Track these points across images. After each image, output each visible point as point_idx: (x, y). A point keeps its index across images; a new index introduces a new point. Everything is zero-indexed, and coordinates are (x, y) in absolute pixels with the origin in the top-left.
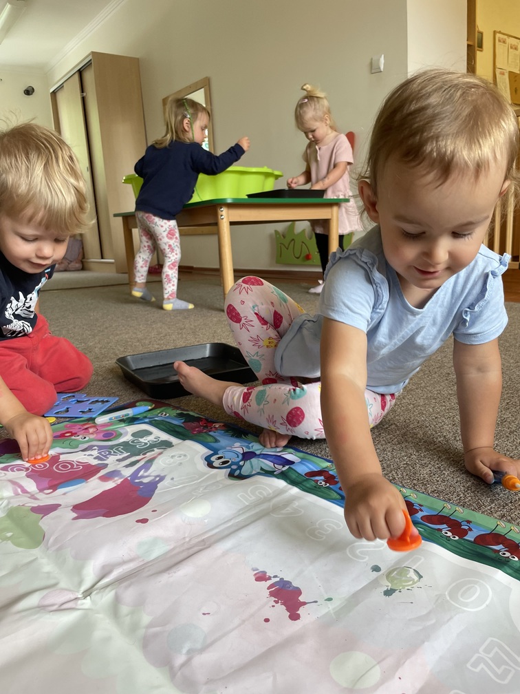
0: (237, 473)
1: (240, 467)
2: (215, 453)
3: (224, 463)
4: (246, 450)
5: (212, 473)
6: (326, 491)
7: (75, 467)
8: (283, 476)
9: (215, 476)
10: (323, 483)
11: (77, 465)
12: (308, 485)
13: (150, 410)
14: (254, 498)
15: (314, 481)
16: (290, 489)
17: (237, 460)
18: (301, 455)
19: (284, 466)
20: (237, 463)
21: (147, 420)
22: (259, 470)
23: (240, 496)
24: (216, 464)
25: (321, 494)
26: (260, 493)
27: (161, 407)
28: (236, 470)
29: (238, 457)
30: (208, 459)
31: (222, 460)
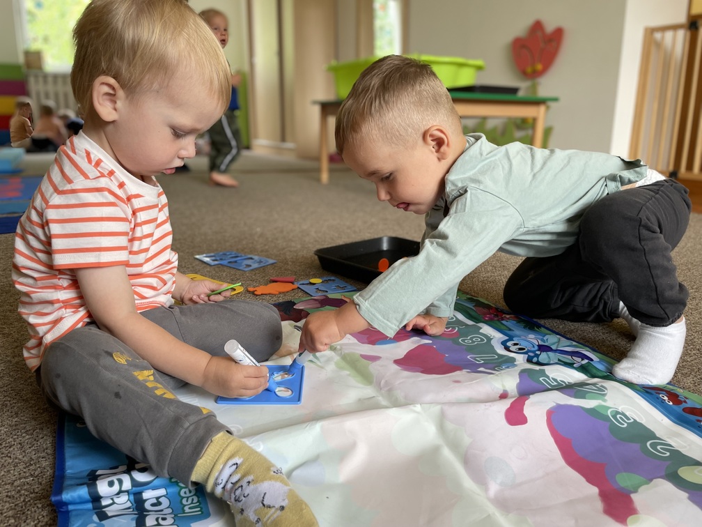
0: (535, 360)
1: (537, 356)
2: (511, 339)
3: (520, 349)
4: (541, 343)
8: (583, 369)
17: (533, 349)
18: (599, 355)
19: (583, 360)
20: (533, 352)
22: (557, 361)
23: (543, 379)
24: (513, 348)
28: (533, 357)
29: (534, 347)
30: (504, 343)
31: (518, 347)
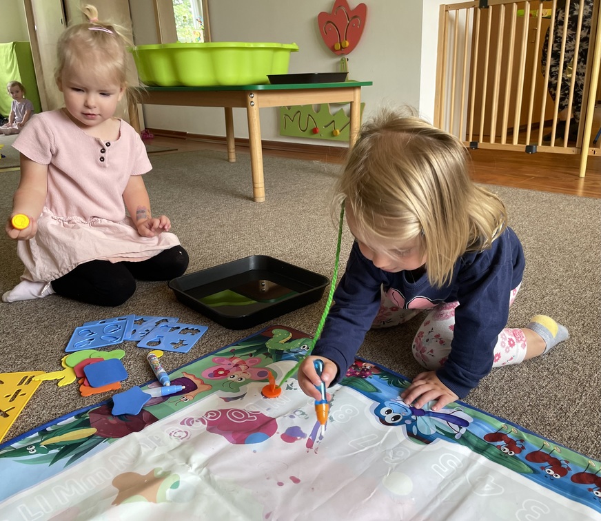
1: (414, 422)
2: (382, 405)
3: (396, 418)
5: (389, 431)
6: (514, 461)
7: (249, 416)
8: (464, 440)
9: (393, 435)
10: (507, 450)
11: (251, 415)
12: (492, 453)
13: (289, 341)
14: (447, 470)
15: (497, 447)
16: (478, 458)
17: (408, 414)
18: (470, 411)
19: (460, 428)
20: (408, 418)
21: (293, 355)
22: (437, 431)
23: (434, 467)
24: (389, 418)
25: (511, 465)
26: (451, 463)
27: (300, 338)
28: (411, 426)
29: (407, 411)
30: (377, 412)
31: (392, 415)
